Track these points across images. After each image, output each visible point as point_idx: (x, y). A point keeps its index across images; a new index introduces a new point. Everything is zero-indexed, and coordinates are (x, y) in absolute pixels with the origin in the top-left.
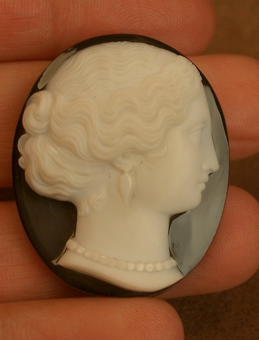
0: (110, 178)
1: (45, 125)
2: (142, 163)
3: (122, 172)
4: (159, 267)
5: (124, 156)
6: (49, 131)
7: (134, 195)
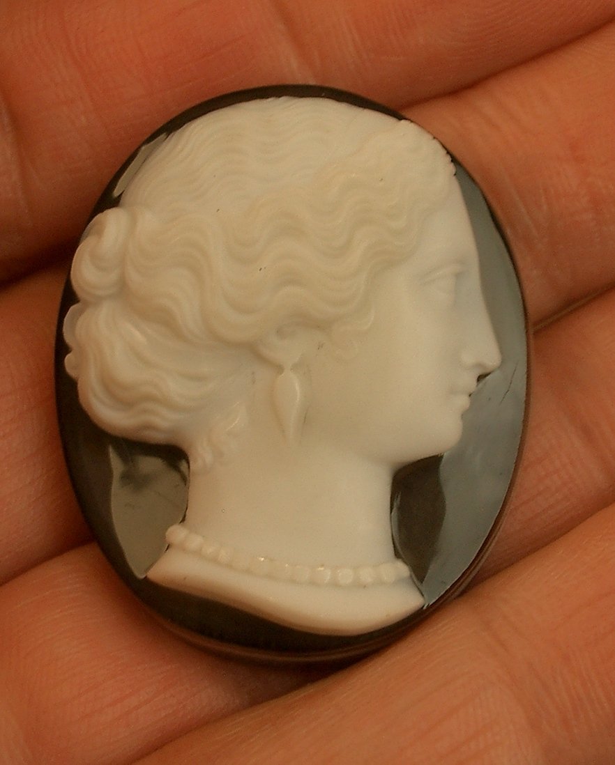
0: (254, 383)
1: (113, 276)
2: (320, 346)
3: (279, 369)
4: (367, 575)
5: (280, 332)
6: (123, 291)
7: (306, 420)
